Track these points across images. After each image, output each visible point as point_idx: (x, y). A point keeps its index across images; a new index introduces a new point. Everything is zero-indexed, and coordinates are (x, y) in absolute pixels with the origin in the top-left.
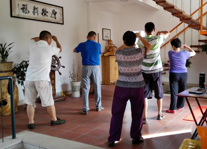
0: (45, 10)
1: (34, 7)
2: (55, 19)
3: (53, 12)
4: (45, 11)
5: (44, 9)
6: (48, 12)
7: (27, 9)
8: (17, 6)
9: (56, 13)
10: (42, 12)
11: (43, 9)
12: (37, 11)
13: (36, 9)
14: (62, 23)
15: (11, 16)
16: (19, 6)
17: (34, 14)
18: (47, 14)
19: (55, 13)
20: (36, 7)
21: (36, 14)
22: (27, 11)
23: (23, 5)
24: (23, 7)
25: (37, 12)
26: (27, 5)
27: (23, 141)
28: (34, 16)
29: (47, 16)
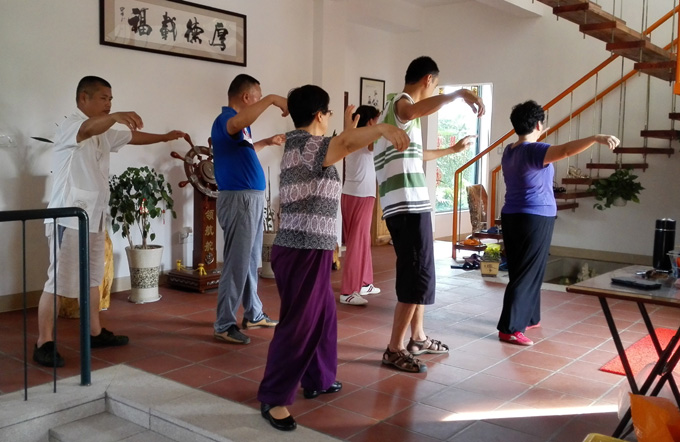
0: (197, 23)
1: (165, 17)
2: (223, 49)
3: (217, 30)
4: (196, 27)
5: (193, 22)
6: (202, 31)
7: (144, 21)
8: (118, 12)
9: (226, 32)
10: (186, 29)
11: (190, 22)
13: (171, 21)
14: (242, 61)
16: (122, 14)
17: (165, 37)
18: (200, 36)
19: (222, 34)
20: (170, 16)
21: (170, 35)
22: (146, 28)
23: (136, 11)
24: (134, 16)
25: (173, 31)
26: (144, 11)
29: (200, 41)
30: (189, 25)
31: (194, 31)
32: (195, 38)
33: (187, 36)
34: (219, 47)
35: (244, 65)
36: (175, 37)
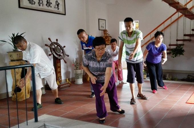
3: (56, 3)
15: (20, 7)
25: (42, 3)
27: (46, 124)
28: (39, 7)
29: (51, 7)
30: (47, 1)
31: (49, 3)
33: (47, 5)
34: (57, 9)
35: (65, 14)
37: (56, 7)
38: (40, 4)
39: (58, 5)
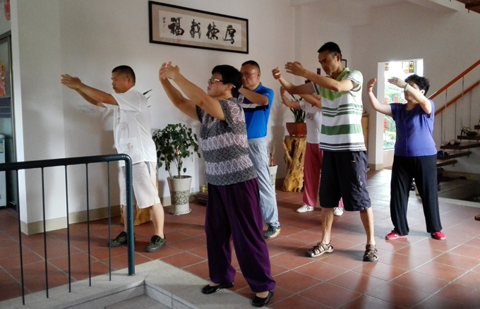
0: (215, 26)
1: (193, 23)
2: (232, 43)
3: (228, 30)
4: (214, 29)
5: (212, 25)
6: (218, 31)
7: (179, 26)
8: (161, 21)
9: (234, 31)
10: (207, 30)
11: (210, 25)
12: (199, 29)
13: (197, 25)
14: (245, 50)
15: (151, 41)
16: (164, 22)
17: (193, 36)
18: (217, 35)
19: (232, 32)
20: (197, 22)
21: (196, 35)
22: (180, 31)
23: (173, 19)
24: (172, 23)
25: (198, 32)
26: (179, 19)
27: (147, 283)
28: (191, 39)
29: (217, 38)
30: (209, 27)
31: (212, 31)
32: (213, 36)
33: (208, 35)
34: (230, 42)
35: (247, 53)
36: (200, 36)
37: (229, 37)
38: (194, 33)
39: (232, 35)
